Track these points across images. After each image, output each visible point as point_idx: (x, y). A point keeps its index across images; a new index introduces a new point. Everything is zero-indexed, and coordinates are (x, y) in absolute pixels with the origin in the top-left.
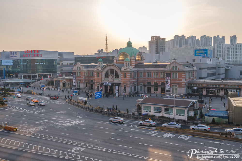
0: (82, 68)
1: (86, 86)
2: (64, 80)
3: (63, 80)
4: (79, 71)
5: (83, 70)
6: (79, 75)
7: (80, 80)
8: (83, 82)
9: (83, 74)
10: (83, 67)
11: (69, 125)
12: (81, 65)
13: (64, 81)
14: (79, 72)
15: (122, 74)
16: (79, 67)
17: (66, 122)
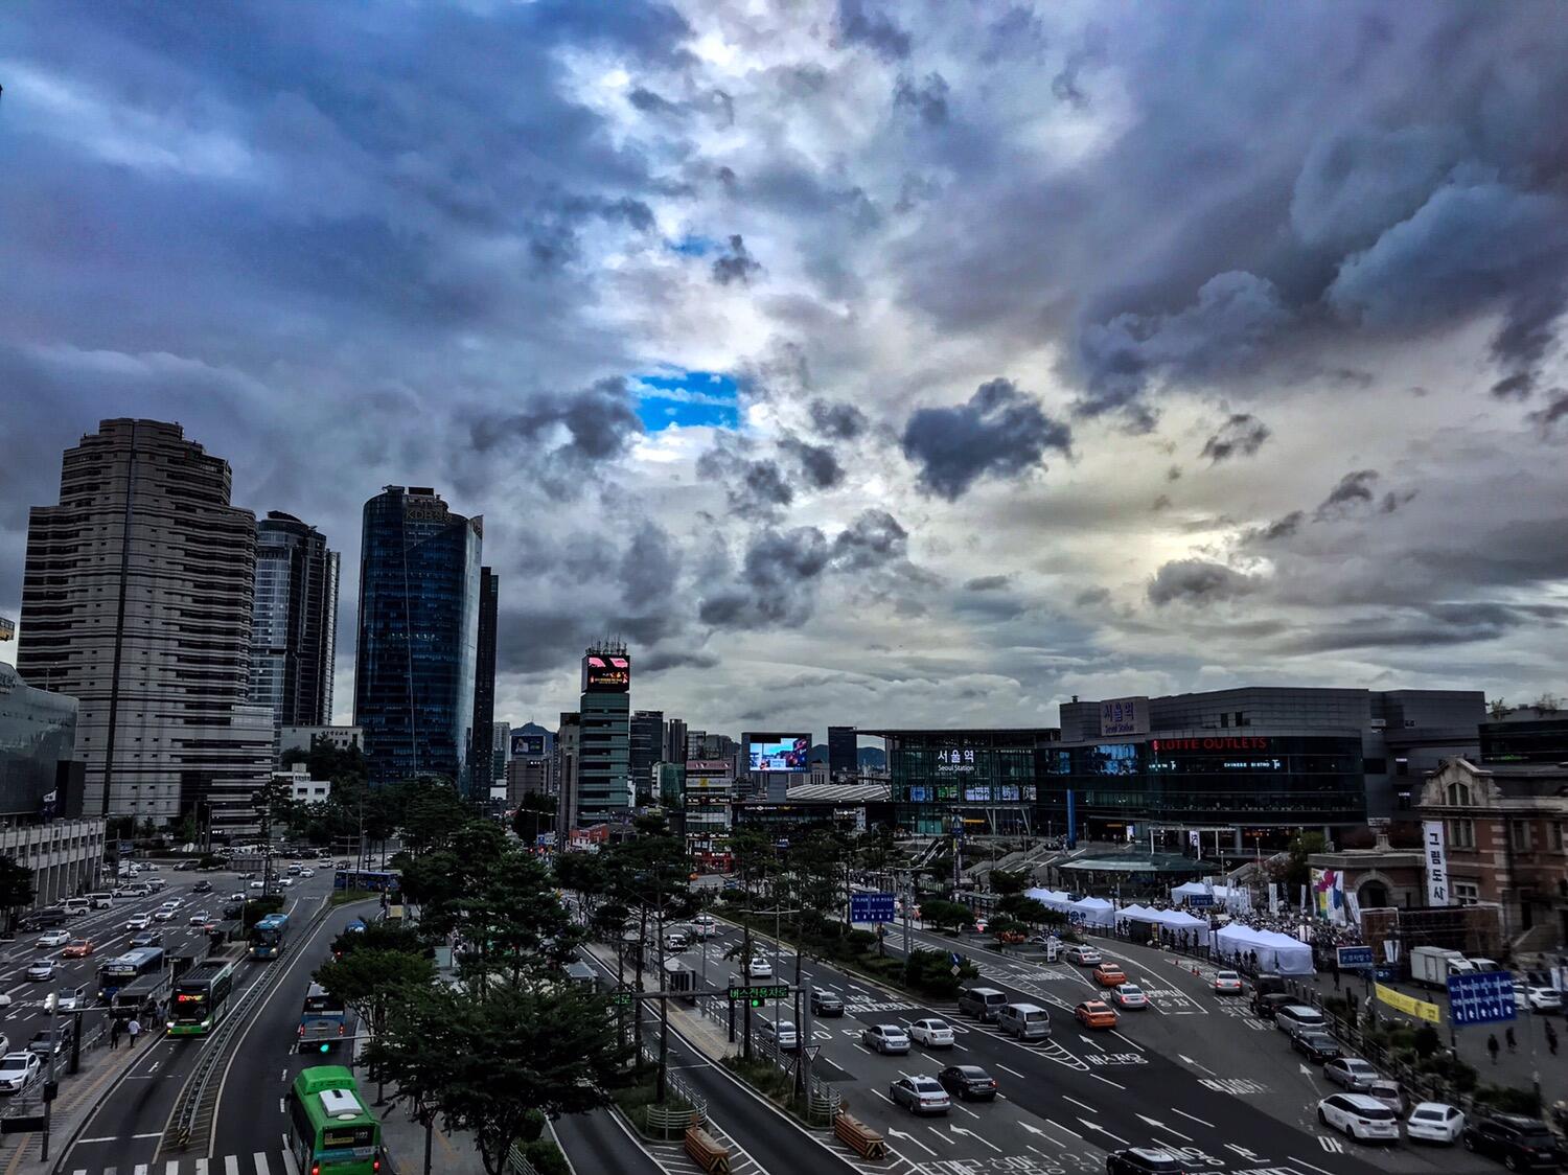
0: (1486, 792)
1: (1519, 922)
2: (1373, 872)
3: (1368, 870)
4: (1465, 812)
5: (1495, 805)
6: (1469, 845)
7: (1479, 880)
8: (1499, 890)
9: (1497, 835)
10: (1495, 790)
12: (1475, 776)
13: (1373, 875)
14: (1468, 823)
16: (1464, 788)
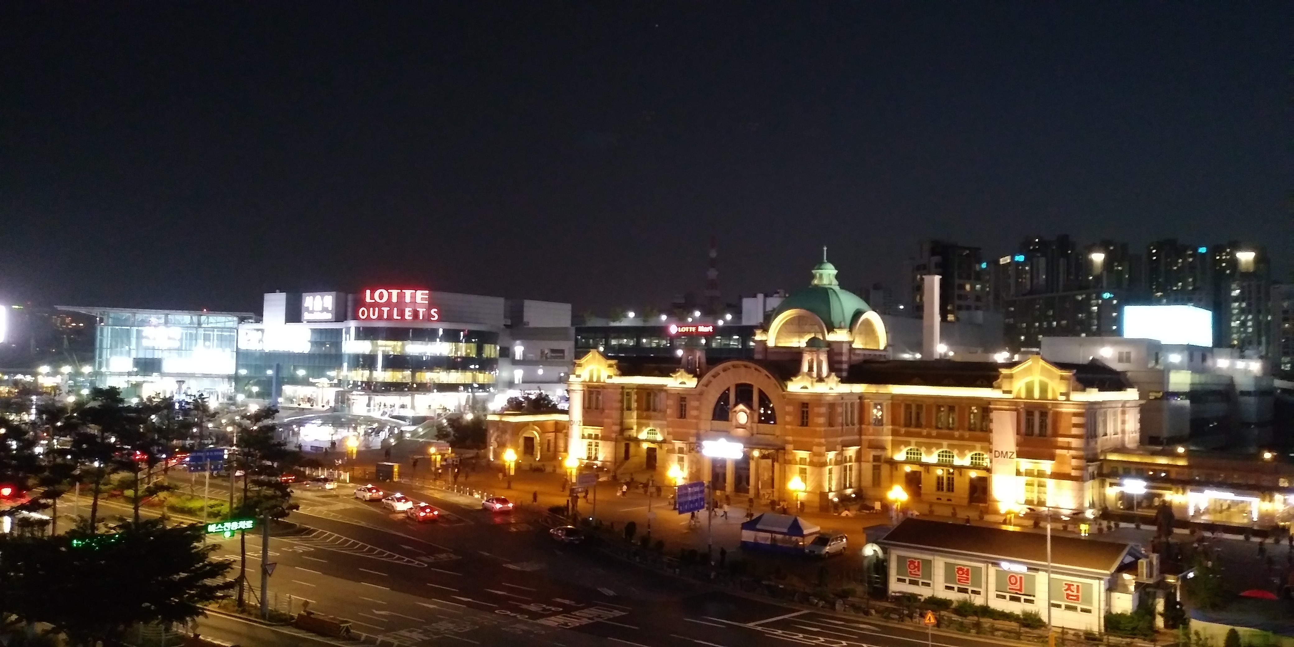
2: (531, 425)
4: (599, 386)
5: (615, 382)
6: (598, 406)
8: (614, 436)
9: (615, 400)
10: (615, 373)
11: (566, 624)
14: (598, 392)
15: (789, 409)
16: (598, 370)
17: (550, 610)
